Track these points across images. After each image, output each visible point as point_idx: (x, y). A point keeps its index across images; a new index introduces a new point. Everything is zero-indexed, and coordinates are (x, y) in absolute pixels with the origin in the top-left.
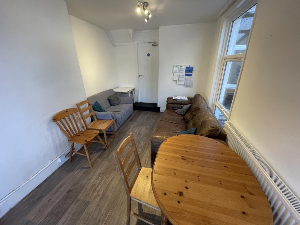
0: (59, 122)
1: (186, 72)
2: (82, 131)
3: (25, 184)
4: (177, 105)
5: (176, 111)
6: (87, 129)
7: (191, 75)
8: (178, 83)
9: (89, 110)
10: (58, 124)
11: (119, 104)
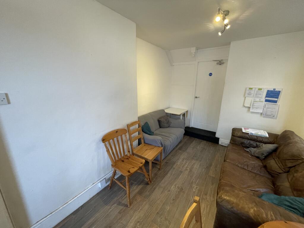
0: (107, 143)
1: (266, 97)
2: (127, 155)
3: (62, 208)
4: (249, 141)
5: (248, 150)
6: (133, 154)
7: (276, 102)
8: (251, 110)
9: (137, 132)
10: (105, 145)
11: (168, 127)
